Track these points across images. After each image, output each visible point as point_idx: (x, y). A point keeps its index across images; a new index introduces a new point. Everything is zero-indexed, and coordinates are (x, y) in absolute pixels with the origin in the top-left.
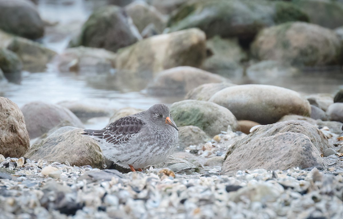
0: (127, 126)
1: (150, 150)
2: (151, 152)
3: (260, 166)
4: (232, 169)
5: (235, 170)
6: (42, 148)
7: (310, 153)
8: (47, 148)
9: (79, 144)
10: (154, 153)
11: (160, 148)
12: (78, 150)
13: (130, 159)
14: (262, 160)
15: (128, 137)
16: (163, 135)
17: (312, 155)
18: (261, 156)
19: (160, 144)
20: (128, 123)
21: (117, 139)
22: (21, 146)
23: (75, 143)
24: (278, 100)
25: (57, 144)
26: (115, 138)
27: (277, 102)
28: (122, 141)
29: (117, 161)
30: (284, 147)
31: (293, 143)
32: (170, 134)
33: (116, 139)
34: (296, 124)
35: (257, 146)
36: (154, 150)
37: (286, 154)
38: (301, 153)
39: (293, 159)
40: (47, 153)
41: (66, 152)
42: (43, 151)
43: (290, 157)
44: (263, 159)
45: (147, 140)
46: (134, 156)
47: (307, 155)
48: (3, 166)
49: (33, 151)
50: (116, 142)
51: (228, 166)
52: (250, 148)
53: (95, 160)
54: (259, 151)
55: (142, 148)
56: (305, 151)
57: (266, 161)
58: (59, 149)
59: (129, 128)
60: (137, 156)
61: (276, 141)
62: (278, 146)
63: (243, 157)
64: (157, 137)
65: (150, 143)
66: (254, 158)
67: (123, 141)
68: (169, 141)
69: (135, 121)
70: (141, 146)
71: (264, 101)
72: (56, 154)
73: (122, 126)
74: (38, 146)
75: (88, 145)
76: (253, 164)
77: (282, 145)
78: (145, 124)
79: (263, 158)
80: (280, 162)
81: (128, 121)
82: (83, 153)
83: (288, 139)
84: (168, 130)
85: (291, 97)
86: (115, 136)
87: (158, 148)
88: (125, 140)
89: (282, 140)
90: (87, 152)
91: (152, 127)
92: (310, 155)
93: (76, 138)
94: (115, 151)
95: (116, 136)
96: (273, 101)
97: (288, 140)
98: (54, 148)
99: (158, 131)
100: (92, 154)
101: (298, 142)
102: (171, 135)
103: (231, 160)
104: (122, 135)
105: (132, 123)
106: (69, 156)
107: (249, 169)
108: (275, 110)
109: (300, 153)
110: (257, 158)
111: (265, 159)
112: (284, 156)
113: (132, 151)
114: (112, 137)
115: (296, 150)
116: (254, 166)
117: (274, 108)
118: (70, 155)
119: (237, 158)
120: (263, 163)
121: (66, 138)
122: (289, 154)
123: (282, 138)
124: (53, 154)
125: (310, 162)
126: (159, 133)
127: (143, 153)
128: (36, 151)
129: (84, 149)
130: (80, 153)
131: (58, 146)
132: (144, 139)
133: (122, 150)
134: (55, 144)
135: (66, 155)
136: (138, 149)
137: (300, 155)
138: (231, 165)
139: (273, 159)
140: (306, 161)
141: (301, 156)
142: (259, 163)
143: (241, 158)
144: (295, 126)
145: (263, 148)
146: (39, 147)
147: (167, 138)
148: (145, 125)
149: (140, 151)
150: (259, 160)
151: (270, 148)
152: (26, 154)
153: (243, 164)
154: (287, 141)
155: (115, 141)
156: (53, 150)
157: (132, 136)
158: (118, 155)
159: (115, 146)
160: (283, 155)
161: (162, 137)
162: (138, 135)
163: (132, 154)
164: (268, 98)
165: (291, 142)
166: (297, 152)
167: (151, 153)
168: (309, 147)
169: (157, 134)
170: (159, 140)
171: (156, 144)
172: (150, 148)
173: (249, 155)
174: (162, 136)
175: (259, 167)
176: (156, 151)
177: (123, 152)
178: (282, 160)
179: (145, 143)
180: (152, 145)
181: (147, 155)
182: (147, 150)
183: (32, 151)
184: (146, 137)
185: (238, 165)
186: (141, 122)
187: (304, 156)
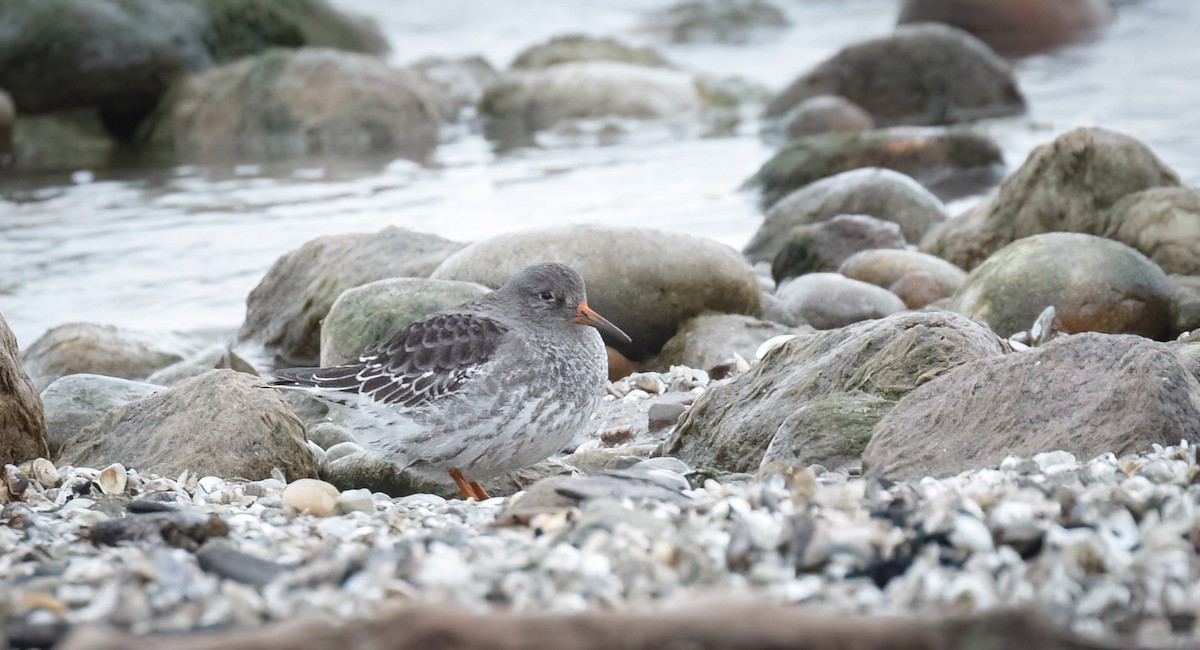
0: (447, 343)
1: (530, 415)
2: (534, 420)
3: (1010, 446)
4: (907, 461)
5: (919, 465)
6: (115, 437)
7: (1186, 396)
8: (128, 438)
9: (236, 419)
10: (543, 423)
11: (563, 407)
12: (237, 440)
13: (465, 448)
14: (1012, 428)
15: (456, 380)
16: (571, 362)
17: (1189, 401)
18: (1007, 414)
19: (563, 391)
20: (448, 335)
21: (417, 389)
22: (25, 435)
23: (222, 416)
24: (671, 267)
25: (160, 421)
26: (407, 385)
27: (667, 277)
28: (436, 393)
29: (412, 462)
30: (1086, 383)
31: (1122, 368)
32: (592, 358)
33: (413, 388)
34: (932, 322)
35: (983, 383)
36: (545, 414)
37: (1102, 404)
38: (1160, 398)
39: (1133, 418)
40: (134, 452)
41: (198, 447)
42: (121, 448)
43: (1120, 414)
44: (1015, 424)
45: (522, 380)
46: (477, 438)
47: (1177, 401)
48: (71, 493)
49: (85, 448)
50: (412, 400)
51: (891, 455)
52: (958, 393)
53: (295, 469)
54: (996, 401)
55: (506, 410)
56: (1169, 390)
57: (1024, 429)
58: (173, 437)
59: (453, 350)
60: (489, 437)
61: (1050, 364)
62: (1060, 378)
63: (937, 422)
64: (555, 368)
65: (532, 390)
66: (982, 422)
67: (441, 391)
68: (587, 382)
69: (472, 326)
70: (503, 401)
71: (624, 271)
72: (167, 453)
73: (429, 346)
74: (98, 433)
75: (267, 420)
76: (982, 442)
77: (1075, 377)
78: (506, 330)
79: (1014, 420)
80: (1088, 429)
81: (447, 326)
82: (257, 446)
83: (1090, 355)
84: (584, 345)
85: (707, 255)
86: (405, 381)
87: (555, 406)
88: (446, 390)
89: (1069, 360)
90: (268, 443)
91: (532, 337)
92: (1185, 402)
93: (222, 401)
94: (409, 428)
95: (414, 379)
96: (652, 270)
97: (1094, 359)
98: (155, 435)
99: (554, 350)
100: (284, 449)
101: (1141, 364)
102: (593, 361)
103: (895, 435)
104: (431, 373)
105: (463, 333)
106: (211, 459)
107: (970, 457)
108: (660, 300)
109: (1157, 395)
110: (994, 422)
111: (1023, 425)
112: (1098, 410)
113: (471, 423)
114: (396, 385)
115: (1140, 388)
116: (988, 450)
117: (657, 295)
118: (214, 455)
119: (917, 424)
120: (1017, 438)
121: (187, 401)
122: (1114, 402)
123: (1068, 354)
124: (155, 455)
125: (1188, 425)
126: (559, 355)
127: (508, 427)
128: (96, 447)
129: (257, 436)
130: (247, 449)
131: (167, 429)
132: (514, 376)
133: (438, 422)
134: (155, 423)
135: (202, 456)
136: (495, 413)
137: (1158, 402)
138: (899, 450)
139: (1052, 421)
140: (1176, 423)
141: (1162, 407)
142: (1005, 437)
143: (930, 425)
144: (932, 329)
145: (1008, 388)
146: (103, 437)
147: (584, 372)
148: (506, 334)
149: (497, 420)
150: (1001, 428)
151: (1035, 388)
152: (62, 459)
153: (947, 444)
154: (1089, 362)
155: (411, 394)
156: (152, 442)
157: (468, 374)
158: (418, 440)
159: (409, 413)
160: (1092, 407)
161: (568, 368)
162: (490, 366)
163: (473, 431)
164: (636, 262)
165: (1108, 365)
166: (1144, 395)
167: (536, 425)
168: (1180, 378)
169: (552, 358)
170: (560, 380)
171: (550, 394)
172: (531, 406)
173: (961, 415)
174: (569, 365)
175: (1004, 449)
176: (551, 417)
177: (442, 428)
178: (1092, 421)
179: (515, 392)
180: (537, 396)
181: (520, 432)
182: (521, 415)
183: (82, 448)
184: (518, 371)
185: (928, 448)
186: (491, 326)
187: (1169, 405)
